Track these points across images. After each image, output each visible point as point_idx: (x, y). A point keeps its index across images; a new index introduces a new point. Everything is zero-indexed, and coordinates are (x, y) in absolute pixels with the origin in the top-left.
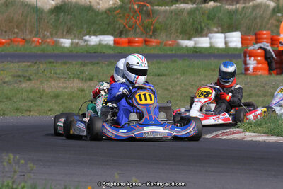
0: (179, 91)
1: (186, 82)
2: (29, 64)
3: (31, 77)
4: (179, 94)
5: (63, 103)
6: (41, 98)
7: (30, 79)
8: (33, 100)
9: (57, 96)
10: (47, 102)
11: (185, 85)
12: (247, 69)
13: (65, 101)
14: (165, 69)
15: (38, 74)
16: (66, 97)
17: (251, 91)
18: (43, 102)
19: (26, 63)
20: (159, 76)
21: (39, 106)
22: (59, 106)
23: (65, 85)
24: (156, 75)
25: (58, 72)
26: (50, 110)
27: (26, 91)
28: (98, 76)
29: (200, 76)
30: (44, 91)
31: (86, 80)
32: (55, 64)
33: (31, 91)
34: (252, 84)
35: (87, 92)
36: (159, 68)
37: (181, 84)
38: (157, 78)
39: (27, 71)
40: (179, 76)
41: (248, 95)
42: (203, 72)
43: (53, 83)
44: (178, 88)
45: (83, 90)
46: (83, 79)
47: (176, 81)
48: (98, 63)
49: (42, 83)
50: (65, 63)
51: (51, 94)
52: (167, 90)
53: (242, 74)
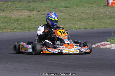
0: (76, 16)
1: (79, 11)
2: (3, 2)
3: (4, 10)
4: (76, 17)
5: (21, 24)
6: (10, 21)
7: (4, 11)
8: (6, 22)
9: (18, 20)
10: (13, 23)
11: (79, 13)
12: (108, 4)
13: (22, 23)
14: (68, 4)
15: (7, 8)
16: (22, 20)
17: (111, 15)
18: (11, 23)
19: (1, 2)
20: (66, 8)
21: (10, 26)
22: (19, 26)
23: (21, 14)
24: (64, 7)
25: (18, 6)
26: (15, 28)
27: (3, 17)
28: (36, 8)
29: (85, 7)
30: (11, 17)
31: (31, 10)
32: (15, 2)
33: (5, 17)
34: (111, 12)
35: (32, 18)
36: (66, 3)
37: (77, 13)
38: (65, 9)
39: (2, 6)
40: (75, 8)
41: (109, 17)
42: (87, 5)
43: (15, 13)
44: (76, 15)
45: (30, 17)
46: (29, 10)
47: (74, 10)
48: (36, 1)
49: (10, 13)
50: (20, 2)
51: (15, 19)
52: (71, 15)
53: (106, 6)
